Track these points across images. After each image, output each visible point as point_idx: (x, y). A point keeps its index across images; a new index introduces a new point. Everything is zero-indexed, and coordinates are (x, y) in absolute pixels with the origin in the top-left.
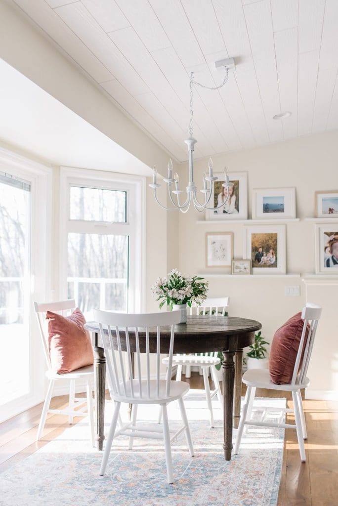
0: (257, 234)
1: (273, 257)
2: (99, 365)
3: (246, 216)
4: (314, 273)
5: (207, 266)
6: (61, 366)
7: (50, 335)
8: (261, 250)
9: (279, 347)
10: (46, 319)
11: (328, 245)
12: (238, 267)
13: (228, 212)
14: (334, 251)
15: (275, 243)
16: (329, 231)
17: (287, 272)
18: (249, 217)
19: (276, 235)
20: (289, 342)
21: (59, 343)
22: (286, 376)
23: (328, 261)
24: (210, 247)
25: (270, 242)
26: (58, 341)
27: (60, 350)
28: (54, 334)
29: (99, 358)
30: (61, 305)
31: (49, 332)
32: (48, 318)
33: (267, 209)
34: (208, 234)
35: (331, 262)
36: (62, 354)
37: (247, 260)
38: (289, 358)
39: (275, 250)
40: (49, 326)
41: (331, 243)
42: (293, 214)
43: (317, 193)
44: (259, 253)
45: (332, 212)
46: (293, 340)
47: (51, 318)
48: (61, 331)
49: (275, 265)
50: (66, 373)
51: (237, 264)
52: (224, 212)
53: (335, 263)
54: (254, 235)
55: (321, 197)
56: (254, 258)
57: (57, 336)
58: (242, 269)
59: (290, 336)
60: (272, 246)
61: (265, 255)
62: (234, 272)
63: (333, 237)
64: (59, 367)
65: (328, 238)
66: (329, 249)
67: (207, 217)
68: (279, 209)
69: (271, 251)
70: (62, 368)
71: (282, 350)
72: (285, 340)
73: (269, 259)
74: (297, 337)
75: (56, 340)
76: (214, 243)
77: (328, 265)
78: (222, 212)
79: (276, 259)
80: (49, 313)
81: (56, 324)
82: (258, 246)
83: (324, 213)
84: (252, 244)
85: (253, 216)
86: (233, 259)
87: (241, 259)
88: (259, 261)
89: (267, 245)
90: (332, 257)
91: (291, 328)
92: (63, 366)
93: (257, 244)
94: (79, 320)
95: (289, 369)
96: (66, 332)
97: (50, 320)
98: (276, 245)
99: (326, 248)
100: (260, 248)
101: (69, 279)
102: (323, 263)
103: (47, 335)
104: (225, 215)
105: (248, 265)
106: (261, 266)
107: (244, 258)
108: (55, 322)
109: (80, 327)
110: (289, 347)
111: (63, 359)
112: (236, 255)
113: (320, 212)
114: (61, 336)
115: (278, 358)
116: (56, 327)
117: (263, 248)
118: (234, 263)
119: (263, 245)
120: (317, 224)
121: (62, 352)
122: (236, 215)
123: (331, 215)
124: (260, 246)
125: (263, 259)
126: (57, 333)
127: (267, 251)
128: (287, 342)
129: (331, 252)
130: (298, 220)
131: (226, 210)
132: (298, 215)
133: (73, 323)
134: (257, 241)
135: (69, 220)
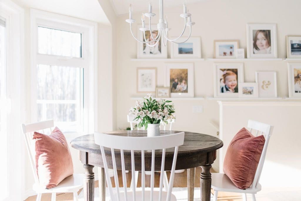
0: (174, 69)
1: (185, 86)
2: (89, 180)
3: (166, 56)
4: (213, 97)
5: (138, 92)
6: (49, 182)
7: (37, 153)
8: (176, 80)
9: (241, 157)
10: (33, 139)
11: (222, 78)
12: (160, 93)
13: (154, 53)
14: (227, 82)
15: (186, 75)
16: (223, 68)
17: (195, 96)
18: (169, 57)
19: (187, 70)
20: (251, 154)
21: (46, 161)
22: (248, 182)
23: (222, 89)
24: (140, 78)
25: (183, 75)
26: (45, 158)
27: (48, 167)
28: (41, 152)
29: (89, 174)
30: (43, 125)
31: (36, 150)
32: (35, 138)
33: (181, 51)
34: (138, 68)
35: (225, 89)
36: (49, 171)
37: (167, 88)
38: (251, 167)
39: (186, 80)
40: (37, 145)
41: (224, 76)
42: (199, 55)
43: (215, 41)
44: (175, 82)
45: (226, 55)
46: (255, 152)
47: (38, 138)
48: (48, 149)
49: (186, 91)
50: (53, 187)
51: (160, 90)
52: (151, 53)
53: (227, 90)
54: (172, 70)
55: (218, 44)
56: (172, 86)
57: (45, 154)
58: (164, 94)
59: (251, 149)
60: (184, 77)
61: (179, 84)
62: (158, 96)
63: (225, 72)
64: (47, 183)
65: (223, 73)
66: (223, 80)
67: (138, 56)
68: (189, 52)
69: (184, 81)
70: (50, 183)
71: (244, 160)
72: (247, 152)
73: (182, 87)
74: (258, 150)
75: (43, 158)
76: (143, 75)
77: (222, 91)
78: (149, 52)
79: (187, 87)
80: (36, 133)
81: (43, 144)
82: (174, 78)
83: (220, 55)
84: (170, 76)
85: (172, 56)
86: (157, 87)
87: (162, 87)
88: (175, 88)
89: (181, 77)
90: (225, 86)
91: (252, 142)
92: (51, 181)
93: (174, 77)
94: (61, 138)
95: (251, 177)
96: (53, 150)
97: (37, 140)
98: (187, 77)
99: (221, 79)
100: (176, 79)
101: (39, 102)
102: (219, 90)
103: (34, 153)
104: (151, 55)
105: (167, 91)
106: (176, 92)
107: (165, 86)
108: (42, 142)
109: (63, 145)
110: (251, 158)
111: (51, 174)
112: (159, 84)
113: (217, 54)
114: (48, 154)
115: (241, 167)
116: (43, 146)
117: (178, 79)
118: (158, 90)
119: (178, 77)
120: (215, 63)
121: (49, 169)
122: (159, 55)
123: (225, 57)
124: (176, 78)
125: (178, 87)
126: (44, 151)
127: (181, 81)
128: (249, 154)
129: (225, 82)
130: (203, 59)
131: (152, 52)
132: (203, 56)
133: (57, 142)
134: (174, 74)
135: (38, 54)
